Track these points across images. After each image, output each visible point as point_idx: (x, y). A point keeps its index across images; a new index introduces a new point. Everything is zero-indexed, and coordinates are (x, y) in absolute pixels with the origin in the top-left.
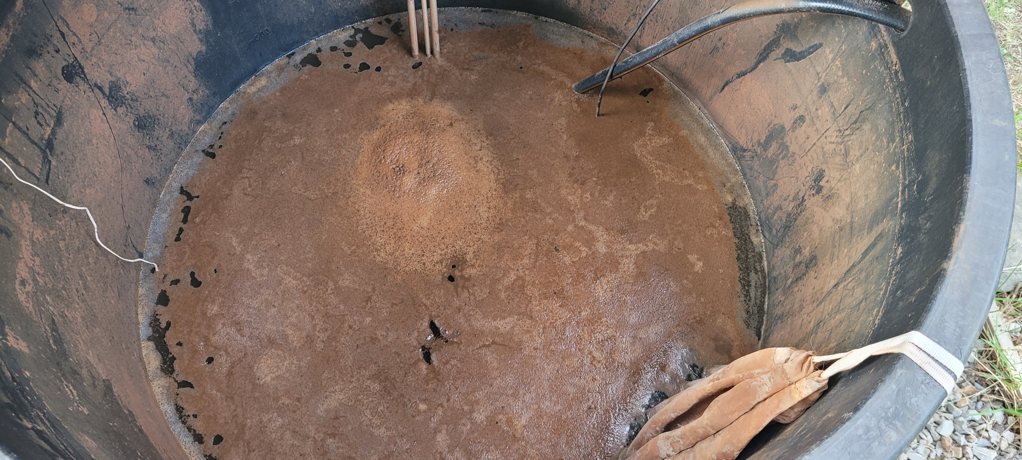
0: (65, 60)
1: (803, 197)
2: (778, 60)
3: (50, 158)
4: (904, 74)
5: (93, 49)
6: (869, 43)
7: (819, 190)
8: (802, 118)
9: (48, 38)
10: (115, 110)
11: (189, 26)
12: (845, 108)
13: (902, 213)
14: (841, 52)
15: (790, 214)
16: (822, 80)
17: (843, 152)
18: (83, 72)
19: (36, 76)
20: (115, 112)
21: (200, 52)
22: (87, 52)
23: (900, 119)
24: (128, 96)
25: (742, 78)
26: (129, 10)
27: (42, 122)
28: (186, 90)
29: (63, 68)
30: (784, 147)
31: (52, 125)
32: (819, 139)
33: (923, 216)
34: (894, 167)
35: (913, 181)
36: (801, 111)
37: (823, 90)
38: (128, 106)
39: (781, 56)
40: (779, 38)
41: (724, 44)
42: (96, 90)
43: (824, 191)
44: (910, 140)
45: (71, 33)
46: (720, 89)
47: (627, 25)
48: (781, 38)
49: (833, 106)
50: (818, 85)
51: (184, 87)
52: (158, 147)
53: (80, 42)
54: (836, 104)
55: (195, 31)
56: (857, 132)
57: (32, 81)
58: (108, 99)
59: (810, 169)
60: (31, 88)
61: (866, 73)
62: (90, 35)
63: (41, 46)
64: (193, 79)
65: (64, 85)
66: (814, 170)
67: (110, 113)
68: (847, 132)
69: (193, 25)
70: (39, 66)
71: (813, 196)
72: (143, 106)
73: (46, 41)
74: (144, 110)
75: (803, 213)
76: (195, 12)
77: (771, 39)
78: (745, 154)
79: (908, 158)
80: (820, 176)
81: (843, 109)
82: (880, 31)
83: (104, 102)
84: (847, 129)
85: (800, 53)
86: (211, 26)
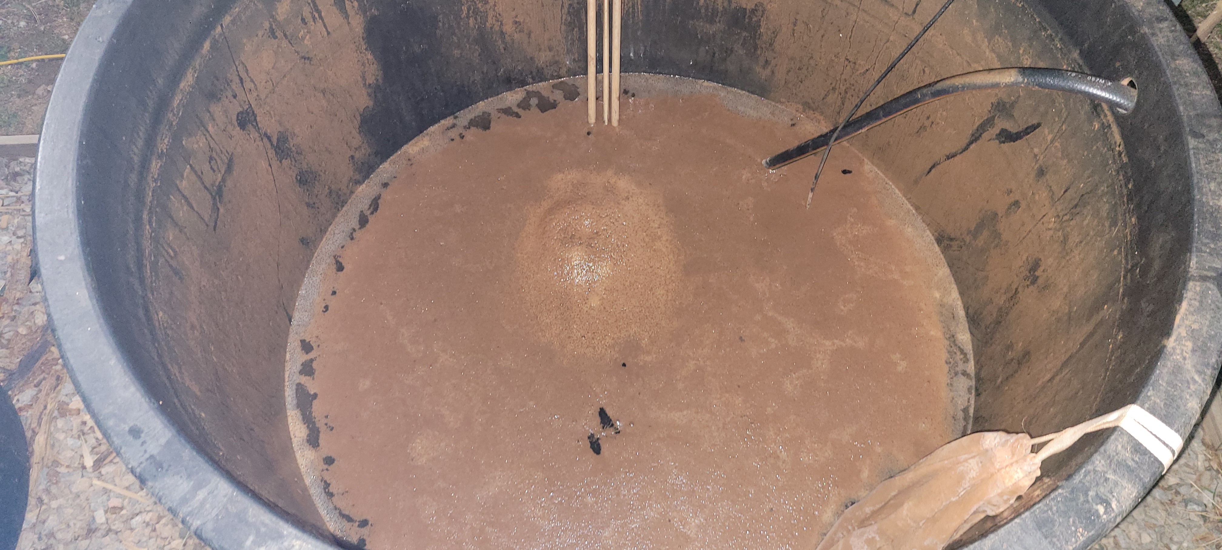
0: (241, 106)
1: (1017, 289)
2: (992, 141)
3: (219, 205)
4: (1128, 154)
5: (267, 97)
6: (1091, 123)
7: (1035, 280)
8: (1016, 204)
9: (228, 83)
10: (281, 162)
11: (359, 79)
12: (1065, 192)
13: (1124, 298)
14: (1061, 132)
15: (1001, 308)
16: (1040, 162)
17: (1062, 239)
18: (255, 120)
19: (214, 120)
20: (280, 164)
21: (368, 107)
22: (261, 99)
23: (1123, 201)
24: (294, 149)
25: (950, 160)
26: (305, 59)
27: (215, 168)
28: (349, 147)
29: (238, 114)
30: (996, 235)
31: (223, 172)
32: (1035, 225)
33: (1145, 300)
34: (1116, 252)
35: (1137, 264)
36: (1016, 197)
37: (1041, 173)
38: (293, 159)
39: (994, 136)
40: (994, 117)
41: (932, 123)
42: (265, 140)
43: (1040, 281)
44: (1134, 223)
45: (249, 79)
46: (926, 172)
47: (825, 100)
48: (996, 117)
49: (1051, 190)
50: (1036, 168)
51: (347, 144)
52: (316, 205)
53: (256, 89)
54: (1054, 188)
55: (365, 84)
56: (1077, 217)
57: (210, 125)
58: (275, 150)
59: (1024, 258)
60: (208, 132)
61: (1088, 155)
62: (266, 82)
63: (221, 90)
64: (357, 135)
65: (237, 131)
66: (1030, 259)
67: (275, 163)
68: (1066, 218)
69: (364, 78)
70: (217, 109)
71: (1028, 287)
72: (306, 160)
73: (226, 86)
74: (307, 165)
75: (1016, 306)
76: (367, 65)
77: (985, 118)
78: (952, 243)
79: (1131, 243)
80: (1035, 265)
81: (1062, 193)
82: (1103, 111)
83: (271, 153)
84: (1066, 215)
85: (1016, 133)
86: (380, 81)
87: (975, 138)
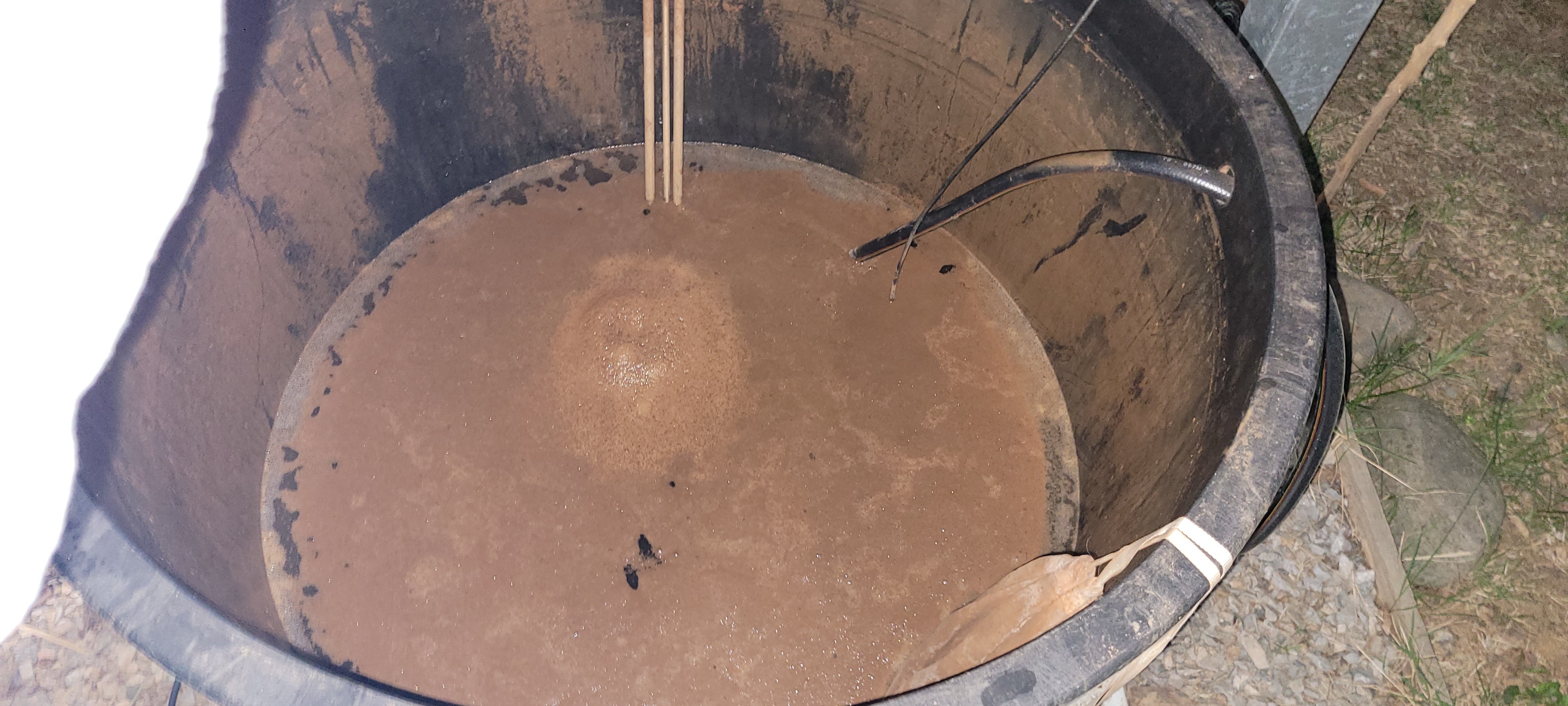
1: (1122, 404)
2: (1099, 234)
3: (186, 279)
4: (1224, 251)
5: (251, 154)
6: (1193, 216)
7: (1138, 393)
8: (1123, 305)
10: (266, 232)
11: (368, 138)
12: (1168, 292)
13: (1209, 409)
14: (1165, 225)
15: (1107, 427)
16: (1146, 258)
17: (1164, 346)
18: (236, 181)
20: (265, 236)
21: (377, 171)
22: (243, 157)
23: (1218, 303)
24: (283, 218)
25: (1058, 254)
26: (300, 111)
28: (352, 218)
30: (1104, 342)
31: (193, 242)
32: (1141, 331)
34: (1208, 360)
35: (1223, 372)
36: (1123, 297)
37: (1147, 271)
38: (281, 230)
39: (1102, 229)
40: (1101, 206)
41: (1039, 212)
42: (247, 205)
43: (1143, 394)
44: (1225, 326)
46: (1034, 268)
47: (924, 182)
48: (1104, 206)
49: (1155, 290)
50: (1142, 265)
51: (350, 215)
52: (310, 286)
53: (238, 145)
54: (1159, 287)
55: (374, 144)
56: (1179, 320)
58: (259, 218)
59: (1130, 368)
61: (1189, 251)
62: (250, 137)
64: (363, 205)
65: (212, 194)
66: (1134, 369)
67: (259, 235)
68: (1168, 322)
69: (373, 137)
71: (1132, 402)
72: (298, 232)
74: (299, 238)
75: (1121, 424)
76: (377, 121)
77: (1093, 207)
78: (1062, 352)
79: (1221, 348)
80: (1140, 377)
81: (1165, 294)
82: (1204, 202)
83: (255, 222)
84: (1169, 318)
85: (1123, 226)
86: (393, 141)
87: (1083, 230)
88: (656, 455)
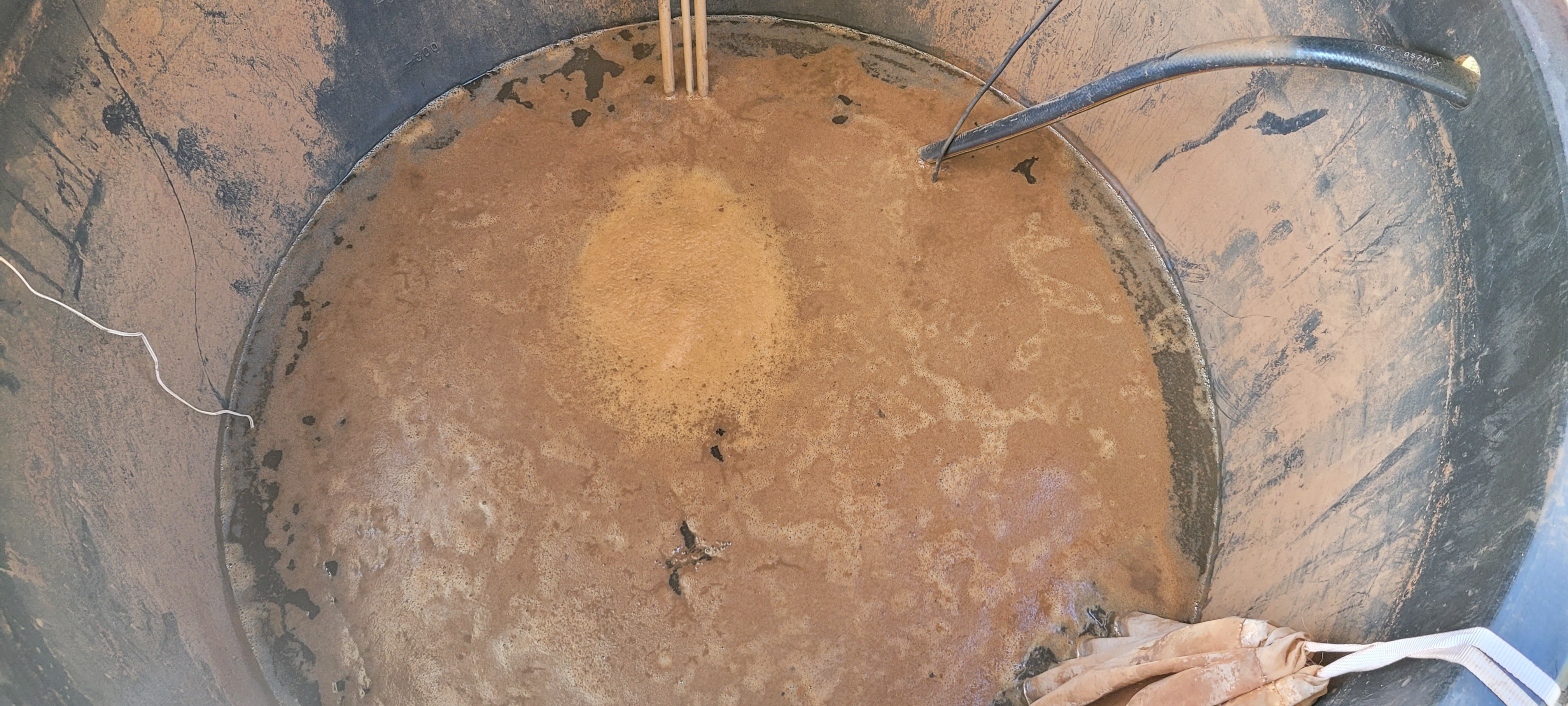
0: (108, 97)
1: (1283, 351)
2: (1251, 129)
3: (82, 256)
4: (1463, 174)
5: (154, 78)
6: (1405, 118)
7: (1311, 343)
8: (1286, 225)
9: (83, 63)
10: (188, 175)
11: (309, 39)
12: (1361, 218)
13: (1454, 405)
14: (1357, 128)
15: (1261, 375)
16: (1323, 168)
17: (1354, 288)
18: (137, 115)
19: (62, 125)
20: (187, 179)
21: (327, 79)
22: (144, 84)
23: (1454, 248)
24: (208, 152)
25: (1190, 151)
26: (214, 16)
27: (70, 199)
28: (302, 140)
29: (105, 109)
30: (1256, 268)
31: (86, 204)
32: (1314, 261)
33: (1489, 418)
34: (1440, 327)
35: (1475, 356)
36: (1285, 214)
37: (1325, 184)
38: (208, 168)
39: (1256, 123)
40: (1255, 94)
41: (1164, 96)
42: (158, 145)
43: (1321, 346)
44: (1471, 286)
45: (119, 55)
46: (1154, 165)
48: (1259, 95)
49: (1339, 212)
50: (1316, 176)
51: (298, 136)
52: (256, 231)
53: (135, 68)
54: (1344, 209)
55: (319, 47)
56: (1379, 259)
57: (55, 134)
58: (176, 158)
59: (1296, 308)
60: (53, 145)
61: (1398, 166)
62: (150, 57)
63: (71, 78)
64: (315, 124)
65: (105, 139)
66: (1304, 309)
67: (179, 179)
68: (1361, 257)
69: (316, 38)
70: (66, 109)
71: (1301, 351)
72: (232, 168)
73: (79, 69)
74: (235, 174)
75: (1282, 377)
76: (319, 17)
77: (1243, 94)
78: (1189, 271)
79: (1465, 314)
80: (1312, 323)
81: (1356, 219)
82: (1425, 102)
83: (170, 163)
84: (1361, 252)
85: (1288, 122)
86: (343, 39)
87: (1226, 123)
88: (694, 417)
